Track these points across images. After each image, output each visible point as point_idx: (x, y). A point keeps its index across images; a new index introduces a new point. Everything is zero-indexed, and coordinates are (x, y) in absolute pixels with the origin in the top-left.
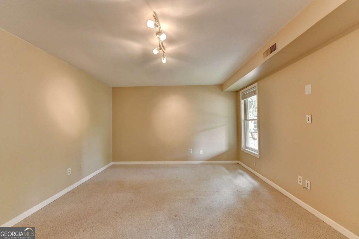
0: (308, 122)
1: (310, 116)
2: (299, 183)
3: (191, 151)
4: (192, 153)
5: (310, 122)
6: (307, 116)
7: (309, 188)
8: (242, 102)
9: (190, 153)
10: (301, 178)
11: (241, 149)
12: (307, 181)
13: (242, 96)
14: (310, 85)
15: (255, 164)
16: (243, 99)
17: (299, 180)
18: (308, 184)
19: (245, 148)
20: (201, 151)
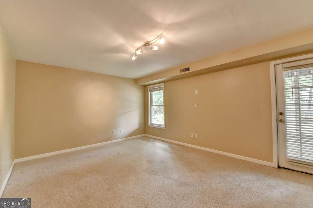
0: (196, 107)
1: (197, 104)
2: (191, 136)
3: (114, 131)
4: (114, 133)
5: (197, 107)
6: (196, 104)
7: (196, 138)
8: (149, 93)
9: (113, 133)
10: (193, 134)
11: (148, 125)
12: (195, 135)
13: (149, 90)
14: (197, 90)
15: (162, 133)
16: (150, 91)
17: (191, 135)
18: (196, 136)
19: (151, 124)
20: (122, 131)
